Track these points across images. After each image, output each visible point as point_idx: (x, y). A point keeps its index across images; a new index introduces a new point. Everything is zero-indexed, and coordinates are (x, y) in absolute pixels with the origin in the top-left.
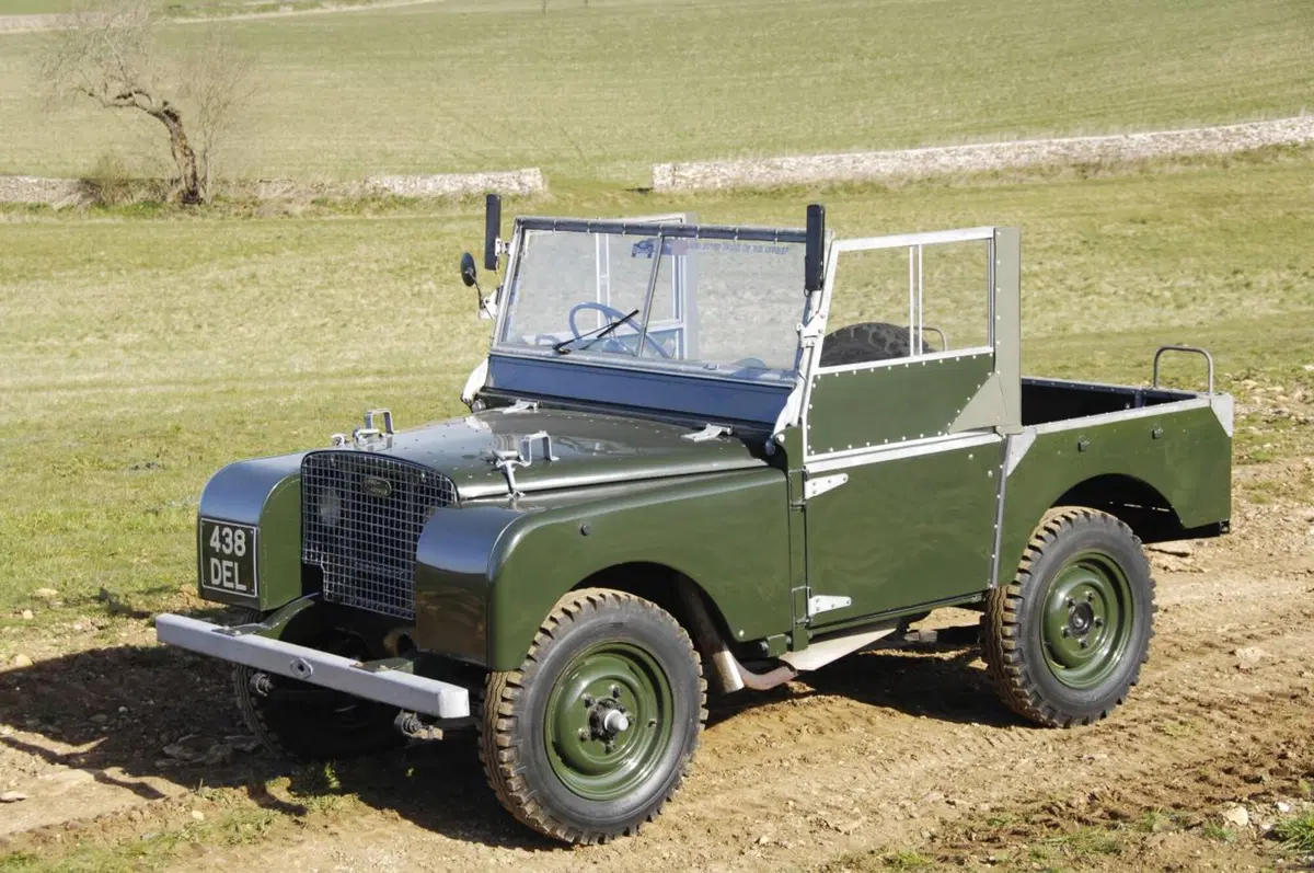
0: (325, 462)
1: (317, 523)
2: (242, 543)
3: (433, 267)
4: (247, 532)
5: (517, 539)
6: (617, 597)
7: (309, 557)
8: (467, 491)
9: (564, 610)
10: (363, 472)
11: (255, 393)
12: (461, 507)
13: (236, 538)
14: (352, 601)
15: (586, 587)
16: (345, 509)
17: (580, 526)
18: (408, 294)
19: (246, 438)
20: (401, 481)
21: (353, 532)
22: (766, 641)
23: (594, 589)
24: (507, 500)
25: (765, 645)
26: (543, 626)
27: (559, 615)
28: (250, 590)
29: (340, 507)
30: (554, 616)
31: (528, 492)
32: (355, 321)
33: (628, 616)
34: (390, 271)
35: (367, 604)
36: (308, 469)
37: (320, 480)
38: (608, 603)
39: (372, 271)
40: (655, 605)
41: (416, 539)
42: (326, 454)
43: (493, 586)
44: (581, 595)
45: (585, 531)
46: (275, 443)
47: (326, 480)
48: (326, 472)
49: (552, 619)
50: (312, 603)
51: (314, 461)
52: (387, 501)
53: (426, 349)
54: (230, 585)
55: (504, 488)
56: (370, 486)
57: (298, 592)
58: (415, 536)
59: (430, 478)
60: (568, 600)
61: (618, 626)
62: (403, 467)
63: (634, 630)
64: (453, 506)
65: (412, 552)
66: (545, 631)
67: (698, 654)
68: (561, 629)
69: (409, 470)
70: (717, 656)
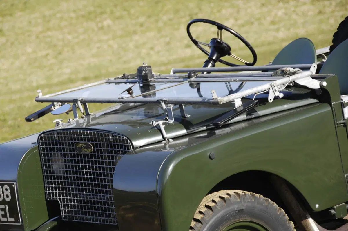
0: (52, 137)
1: (52, 175)
2: (8, 193)
3: (108, 10)
4: (10, 186)
5: (171, 168)
6: (237, 194)
7: (50, 196)
8: (138, 143)
9: (206, 206)
10: (75, 140)
11: (11, 101)
12: (136, 153)
13: (4, 191)
14: (79, 218)
15: (218, 190)
16: (67, 164)
17: (208, 154)
18: (96, 29)
19: (8, 129)
20: (98, 143)
21: (74, 177)
22: (334, 209)
23: (222, 191)
24: (163, 145)
25: (333, 211)
26: (194, 217)
27: (204, 210)
28: (17, 221)
29: (64, 164)
30: (201, 210)
31: (174, 138)
32: (66, 49)
33: (246, 205)
34: (83, 16)
35: (89, 219)
36: (42, 143)
37: (50, 148)
38: (232, 199)
39: (71, 18)
40: (261, 196)
41: (112, 176)
42: (51, 132)
43: (160, 197)
44: (215, 196)
45: (212, 157)
46: (26, 130)
47: (54, 148)
48: (53, 143)
49: (200, 212)
50: (56, 223)
51: (45, 138)
52: (91, 155)
53: (111, 61)
54: (5, 219)
55: (160, 138)
56: (81, 148)
57: (47, 218)
58: (111, 174)
59: (115, 138)
60: (207, 200)
61: (240, 211)
62: (98, 134)
63: (250, 212)
64: (131, 153)
65: (110, 184)
66: (197, 220)
67: (292, 223)
68: (206, 217)
69: (102, 135)
70: (303, 222)
